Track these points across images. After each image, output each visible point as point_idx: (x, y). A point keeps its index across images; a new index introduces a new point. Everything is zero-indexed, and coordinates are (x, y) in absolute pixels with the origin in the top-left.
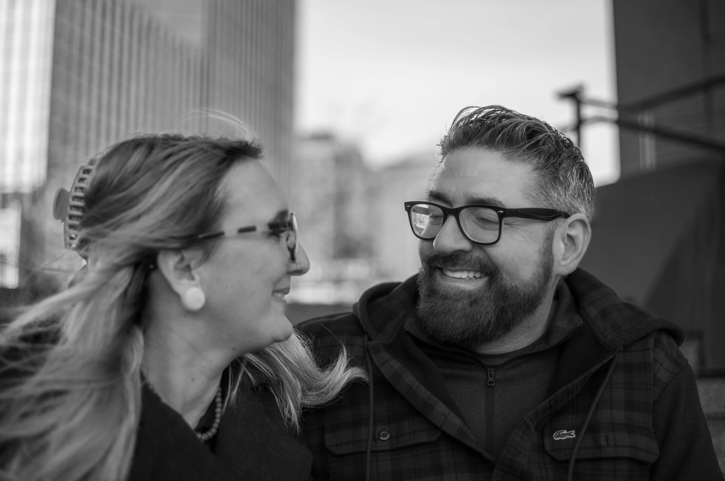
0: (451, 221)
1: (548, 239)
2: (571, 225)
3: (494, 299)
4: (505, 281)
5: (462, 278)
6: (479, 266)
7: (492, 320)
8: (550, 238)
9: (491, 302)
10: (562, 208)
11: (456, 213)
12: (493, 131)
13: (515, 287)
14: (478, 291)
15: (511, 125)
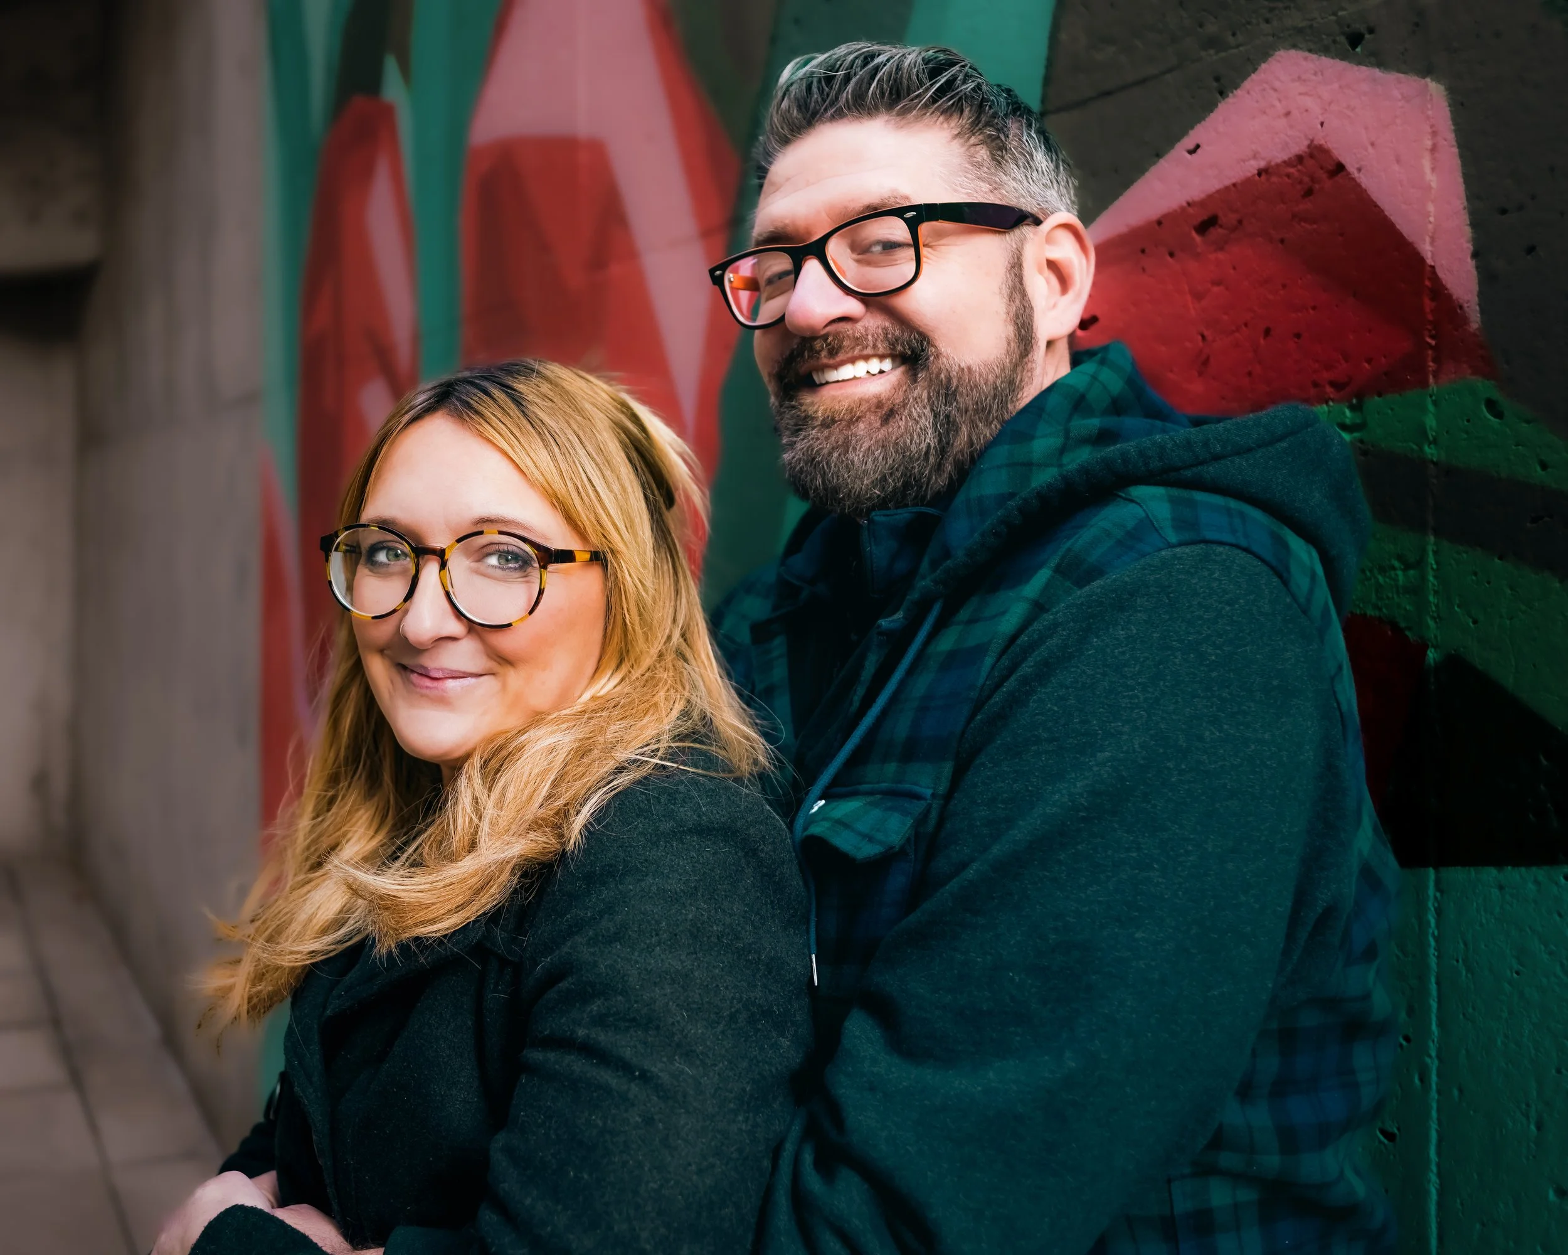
0: (812, 268)
1: (1013, 267)
2: (1049, 239)
3: (929, 401)
4: (945, 359)
5: (857, 376)
6: (886, 344)
7: (932, 445)
8: (1016, 267)
9: (925, 407)
10: (1027, 204)
11: (818, 250)
12: (857, 83)
13: (966, 370)
14: (893, 391)
15: (892, 61)
